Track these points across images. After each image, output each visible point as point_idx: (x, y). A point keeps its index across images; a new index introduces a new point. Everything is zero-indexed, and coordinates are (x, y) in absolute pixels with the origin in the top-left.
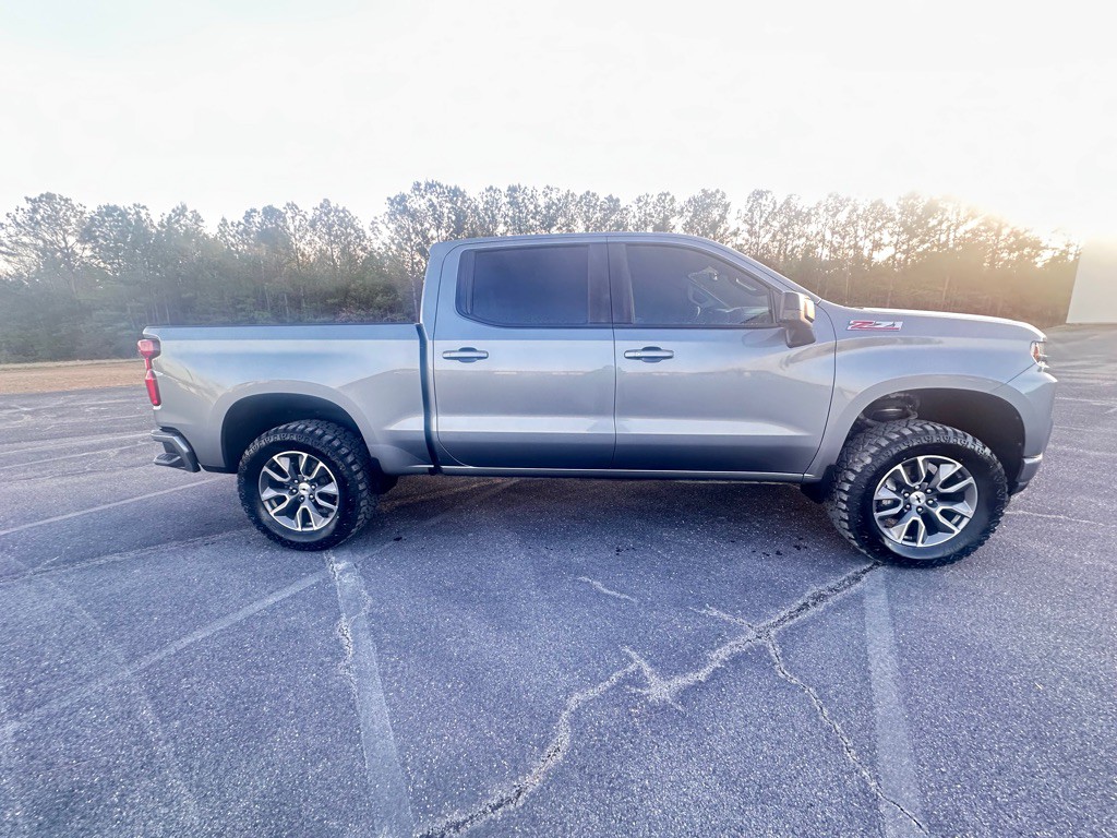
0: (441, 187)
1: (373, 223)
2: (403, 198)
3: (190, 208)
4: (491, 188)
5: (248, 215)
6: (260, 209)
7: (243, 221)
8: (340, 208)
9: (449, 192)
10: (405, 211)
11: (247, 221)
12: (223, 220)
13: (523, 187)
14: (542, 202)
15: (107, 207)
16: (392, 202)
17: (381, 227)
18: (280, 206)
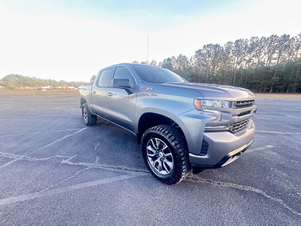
0: (212, 45)
1: (191, 59)
2: (200, 50)
3: (155, 61)
4: (229, 42)
5: (164, 60)
6: (167, 59)
7: (163, 62)
8: (184, 56)
9: (214, 46)
10: (200, 54)
11: (164, 62)
12: (160, 62)
13: (242, 39)
14: (249, 43)
15: (142, 62)
16: (197, 52)
17: (193, 59)
18: (170, 58)
